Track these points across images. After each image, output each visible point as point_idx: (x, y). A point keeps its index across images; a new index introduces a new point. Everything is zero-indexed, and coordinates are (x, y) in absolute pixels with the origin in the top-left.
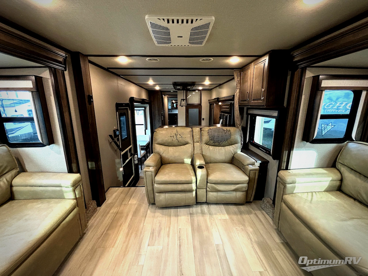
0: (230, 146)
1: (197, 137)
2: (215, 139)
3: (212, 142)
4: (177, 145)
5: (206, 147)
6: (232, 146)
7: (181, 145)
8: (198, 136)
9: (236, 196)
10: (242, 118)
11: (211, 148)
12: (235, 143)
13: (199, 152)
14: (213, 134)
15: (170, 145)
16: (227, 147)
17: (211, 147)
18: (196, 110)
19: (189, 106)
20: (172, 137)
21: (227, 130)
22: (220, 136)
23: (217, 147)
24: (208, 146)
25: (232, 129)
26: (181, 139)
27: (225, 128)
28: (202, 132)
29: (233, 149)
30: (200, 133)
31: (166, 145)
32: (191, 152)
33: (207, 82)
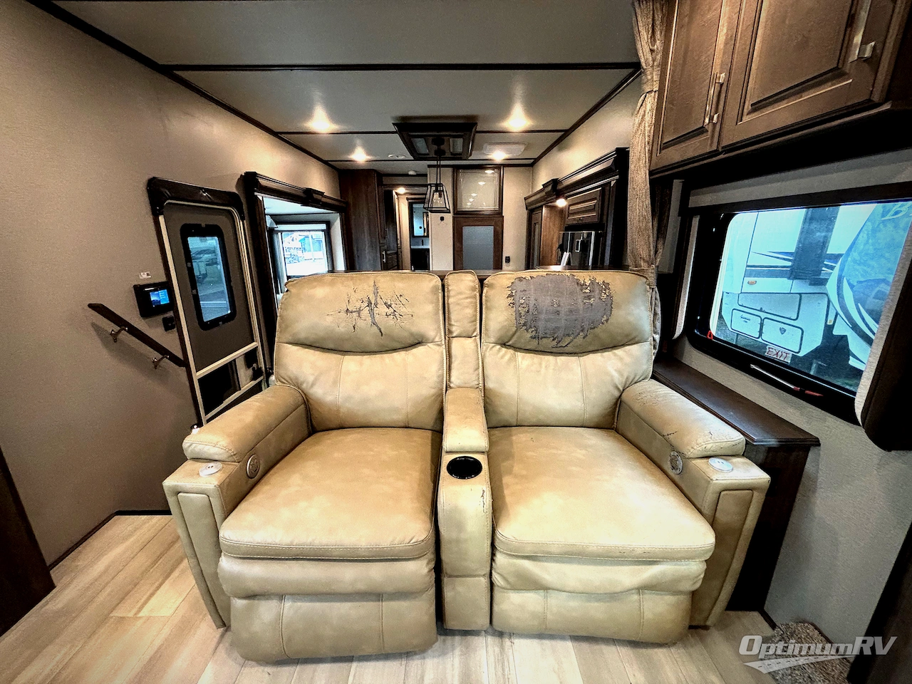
0: (606, 354)
1: (462, 313)
2: (541, 325)
3: (529, 335)
4: (375, 349)
5: (502, 357)
6: (615, 355)
7: (395, 350)
8: (469, 312)
9: (641, 615)
10: (661, 232)
11: (525, 360)
12: (628, 339)
13: (473, 379)
14: (532, 302)
15: (347, 347)
16: (591, 356)
17: (523, 358)
18: (487, 232)
19: (463, 219)
20: (355, 315)
21: (592, 283)
22: (564, 310)
23: (551, 358)
24: (511, 351)
25: (615, 279)
26: (391, 321)
27: (585, 276)
28: (485, 291)
29: (619, 365)
30: (475, 297)
31: (331, 346)
32: (435, 379)
33: (518, 120)
